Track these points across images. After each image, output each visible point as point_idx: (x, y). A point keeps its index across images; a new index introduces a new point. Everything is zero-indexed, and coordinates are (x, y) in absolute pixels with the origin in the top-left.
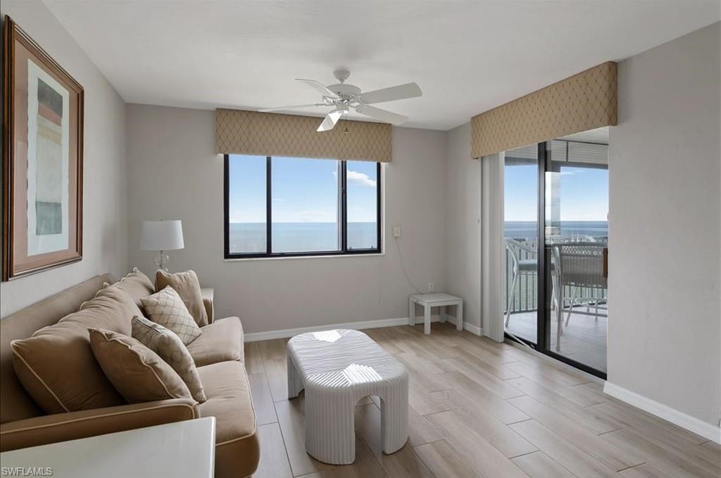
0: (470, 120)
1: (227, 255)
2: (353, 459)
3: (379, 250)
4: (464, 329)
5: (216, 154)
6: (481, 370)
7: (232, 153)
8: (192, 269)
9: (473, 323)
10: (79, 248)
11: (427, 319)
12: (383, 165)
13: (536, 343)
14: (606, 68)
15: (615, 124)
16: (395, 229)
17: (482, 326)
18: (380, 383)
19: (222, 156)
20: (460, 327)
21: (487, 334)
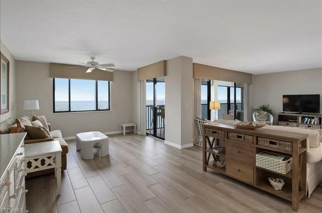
0: (137, 69)
1: (54, 112)
2: (93, 158)
3: (109, 109)
4: (136, 133)
5: (50, 77)
6: (137, 142)
7: (56, 77)
8: (44, 115)
9: (139, 131)
10: (8, 108)
11: (124, 131)
12: (110, 82)
13: (153, 134)
14: (163, 62)
15: (166, 76)
16: (114, 103)
17: (141, 132)
18: (100, 140)
19: (52, 78)
20: (135, 133)
21: (142, 134)
